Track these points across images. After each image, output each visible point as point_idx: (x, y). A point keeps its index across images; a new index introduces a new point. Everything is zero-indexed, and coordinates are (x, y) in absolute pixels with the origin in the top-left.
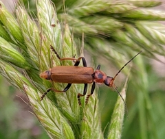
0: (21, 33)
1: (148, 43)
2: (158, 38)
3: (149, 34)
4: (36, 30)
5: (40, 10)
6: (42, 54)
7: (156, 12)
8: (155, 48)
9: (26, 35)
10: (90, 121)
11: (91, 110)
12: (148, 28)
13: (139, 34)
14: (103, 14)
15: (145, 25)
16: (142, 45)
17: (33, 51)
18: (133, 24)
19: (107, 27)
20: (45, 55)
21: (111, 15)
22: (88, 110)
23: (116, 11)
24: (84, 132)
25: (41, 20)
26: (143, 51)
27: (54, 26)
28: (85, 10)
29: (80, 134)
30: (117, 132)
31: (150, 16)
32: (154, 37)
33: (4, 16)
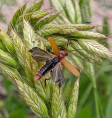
0: (14, 47)
1: (85, 52)
2: (91, 50)
3: (86, 47)
4: (22, 45)
6: (26, 60)
7: (90, 33)
10: (57, 100)
11: (57, 94)
12: (85, 43)
13: (80, 47)
15: (84, 41)
16: (82, 54)
17: (21, 58)
18: (77, 41)
19: (60, 42)
20: (28, 60)
22: (55, 94)
24: (53, 107)
25: (26, 39)
27: (34, 42)
28: (47, 32)
30: (74, 106)
32: (89, 49)
33: (3, 37)
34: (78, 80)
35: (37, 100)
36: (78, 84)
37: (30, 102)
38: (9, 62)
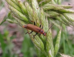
0: (27, 11)
1: (67, 21)
2: (71, 19)
3: (68, 18)
4: (32, 10)
5: (33, 3)
6: (34, 18)
7: (71, 10)
8: (70, 23)
9: (28, 12)
10: (49, 40)
11: (50, 37)
12: (68, 16)
13: (64, 18)
14: (52, 10)
15: (67, 15)
16: (65, 21)
17: (31, 17)
18: (63, 14)
19: (54, 15)
20: (35, 18)
21: (55, 11)
22: (49, 37)
23: (57, 9)
24: (47, 44)
26: (66, 23)
27: (38, 9)
29: (46, 45)
30: (58, 45)
31: (69, 11)
32: (70, 19)
33: (21, 5)
34: (61, 31)
35: (39, 40)
36: (61, 33)
37: (35, 41)
38: (24, 19)
